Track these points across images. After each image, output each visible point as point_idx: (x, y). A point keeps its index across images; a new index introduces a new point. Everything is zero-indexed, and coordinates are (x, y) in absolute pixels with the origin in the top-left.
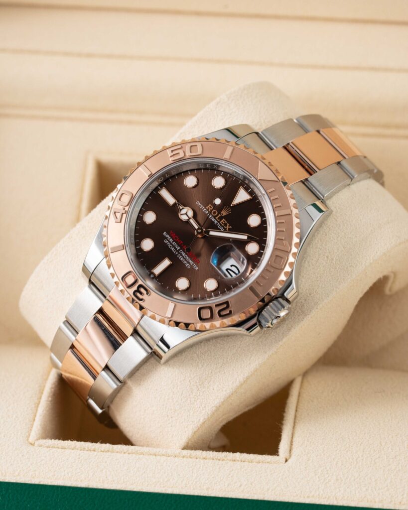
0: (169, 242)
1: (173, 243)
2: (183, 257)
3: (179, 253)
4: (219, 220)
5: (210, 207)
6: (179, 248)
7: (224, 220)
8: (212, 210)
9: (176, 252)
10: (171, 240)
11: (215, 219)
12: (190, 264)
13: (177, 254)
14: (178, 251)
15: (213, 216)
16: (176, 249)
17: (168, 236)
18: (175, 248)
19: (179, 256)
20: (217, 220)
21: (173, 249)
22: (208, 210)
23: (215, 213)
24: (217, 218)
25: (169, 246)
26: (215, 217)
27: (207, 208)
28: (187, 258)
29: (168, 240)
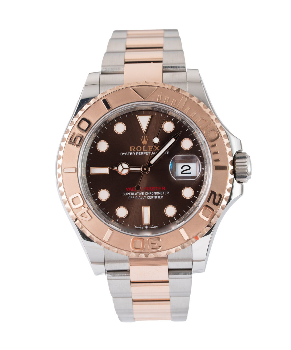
0: (132, 196)
1: (136, 194)
2: (151, 195)
3: (147, 196)
4: (147, 150)
5: (132, 148)
6: (143, 193)
7: (149, 147)
8: (135, 149)
9: (144, 198)
10: (132, 194)
11: (143, 152)
12: (161, 195)
13: (146, 198)
14: (144, 195)
15: (141, 152)
16: (142, 196)
17: (127, 194)
18: (140, 196)
19: (149, 197)
20: (146, 152)
21: (139, 198)
22: (133, 151)
23: (139, 149)
24: (144, 150)
25: (135, 198)
26: (142, 151)
27: (131, 150)
28: (155, 193)
29: (130, 196)
